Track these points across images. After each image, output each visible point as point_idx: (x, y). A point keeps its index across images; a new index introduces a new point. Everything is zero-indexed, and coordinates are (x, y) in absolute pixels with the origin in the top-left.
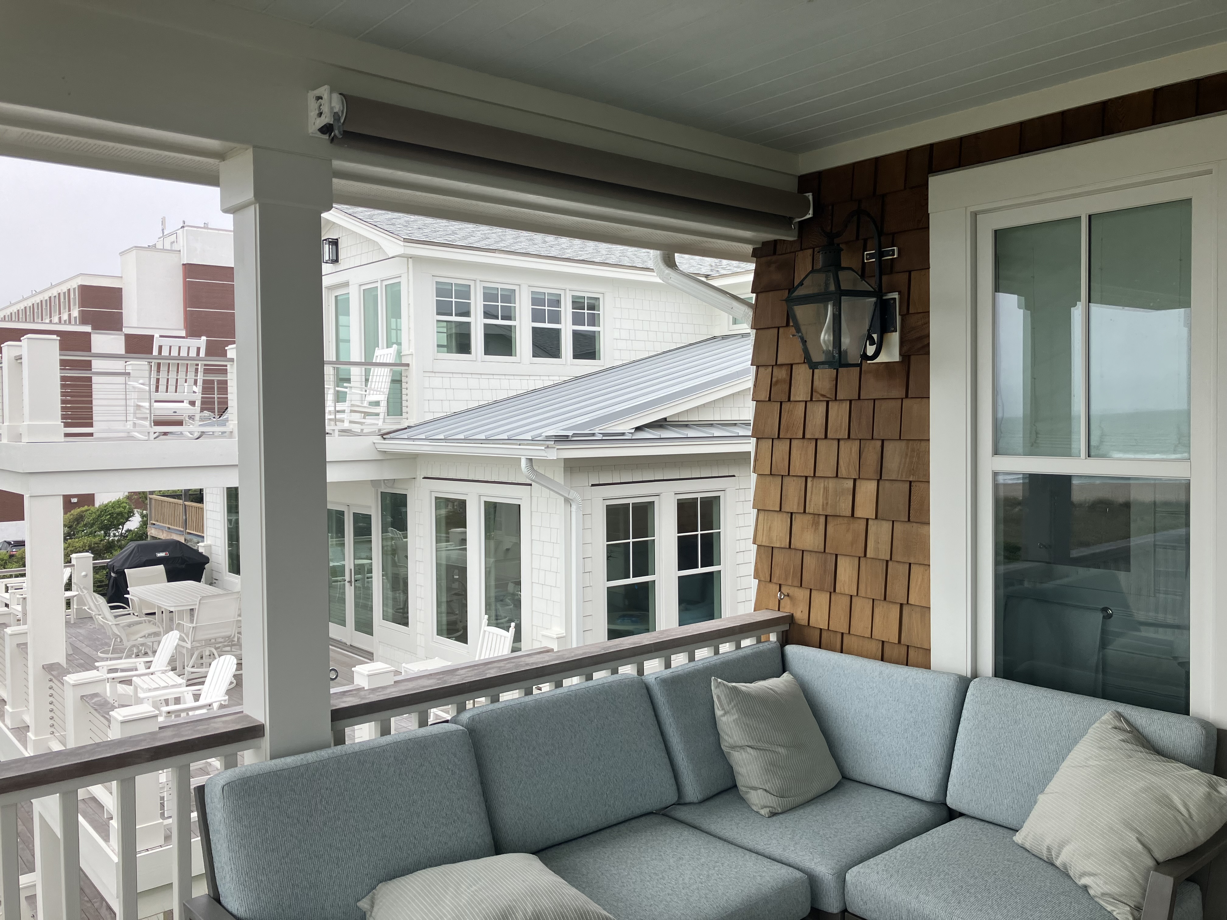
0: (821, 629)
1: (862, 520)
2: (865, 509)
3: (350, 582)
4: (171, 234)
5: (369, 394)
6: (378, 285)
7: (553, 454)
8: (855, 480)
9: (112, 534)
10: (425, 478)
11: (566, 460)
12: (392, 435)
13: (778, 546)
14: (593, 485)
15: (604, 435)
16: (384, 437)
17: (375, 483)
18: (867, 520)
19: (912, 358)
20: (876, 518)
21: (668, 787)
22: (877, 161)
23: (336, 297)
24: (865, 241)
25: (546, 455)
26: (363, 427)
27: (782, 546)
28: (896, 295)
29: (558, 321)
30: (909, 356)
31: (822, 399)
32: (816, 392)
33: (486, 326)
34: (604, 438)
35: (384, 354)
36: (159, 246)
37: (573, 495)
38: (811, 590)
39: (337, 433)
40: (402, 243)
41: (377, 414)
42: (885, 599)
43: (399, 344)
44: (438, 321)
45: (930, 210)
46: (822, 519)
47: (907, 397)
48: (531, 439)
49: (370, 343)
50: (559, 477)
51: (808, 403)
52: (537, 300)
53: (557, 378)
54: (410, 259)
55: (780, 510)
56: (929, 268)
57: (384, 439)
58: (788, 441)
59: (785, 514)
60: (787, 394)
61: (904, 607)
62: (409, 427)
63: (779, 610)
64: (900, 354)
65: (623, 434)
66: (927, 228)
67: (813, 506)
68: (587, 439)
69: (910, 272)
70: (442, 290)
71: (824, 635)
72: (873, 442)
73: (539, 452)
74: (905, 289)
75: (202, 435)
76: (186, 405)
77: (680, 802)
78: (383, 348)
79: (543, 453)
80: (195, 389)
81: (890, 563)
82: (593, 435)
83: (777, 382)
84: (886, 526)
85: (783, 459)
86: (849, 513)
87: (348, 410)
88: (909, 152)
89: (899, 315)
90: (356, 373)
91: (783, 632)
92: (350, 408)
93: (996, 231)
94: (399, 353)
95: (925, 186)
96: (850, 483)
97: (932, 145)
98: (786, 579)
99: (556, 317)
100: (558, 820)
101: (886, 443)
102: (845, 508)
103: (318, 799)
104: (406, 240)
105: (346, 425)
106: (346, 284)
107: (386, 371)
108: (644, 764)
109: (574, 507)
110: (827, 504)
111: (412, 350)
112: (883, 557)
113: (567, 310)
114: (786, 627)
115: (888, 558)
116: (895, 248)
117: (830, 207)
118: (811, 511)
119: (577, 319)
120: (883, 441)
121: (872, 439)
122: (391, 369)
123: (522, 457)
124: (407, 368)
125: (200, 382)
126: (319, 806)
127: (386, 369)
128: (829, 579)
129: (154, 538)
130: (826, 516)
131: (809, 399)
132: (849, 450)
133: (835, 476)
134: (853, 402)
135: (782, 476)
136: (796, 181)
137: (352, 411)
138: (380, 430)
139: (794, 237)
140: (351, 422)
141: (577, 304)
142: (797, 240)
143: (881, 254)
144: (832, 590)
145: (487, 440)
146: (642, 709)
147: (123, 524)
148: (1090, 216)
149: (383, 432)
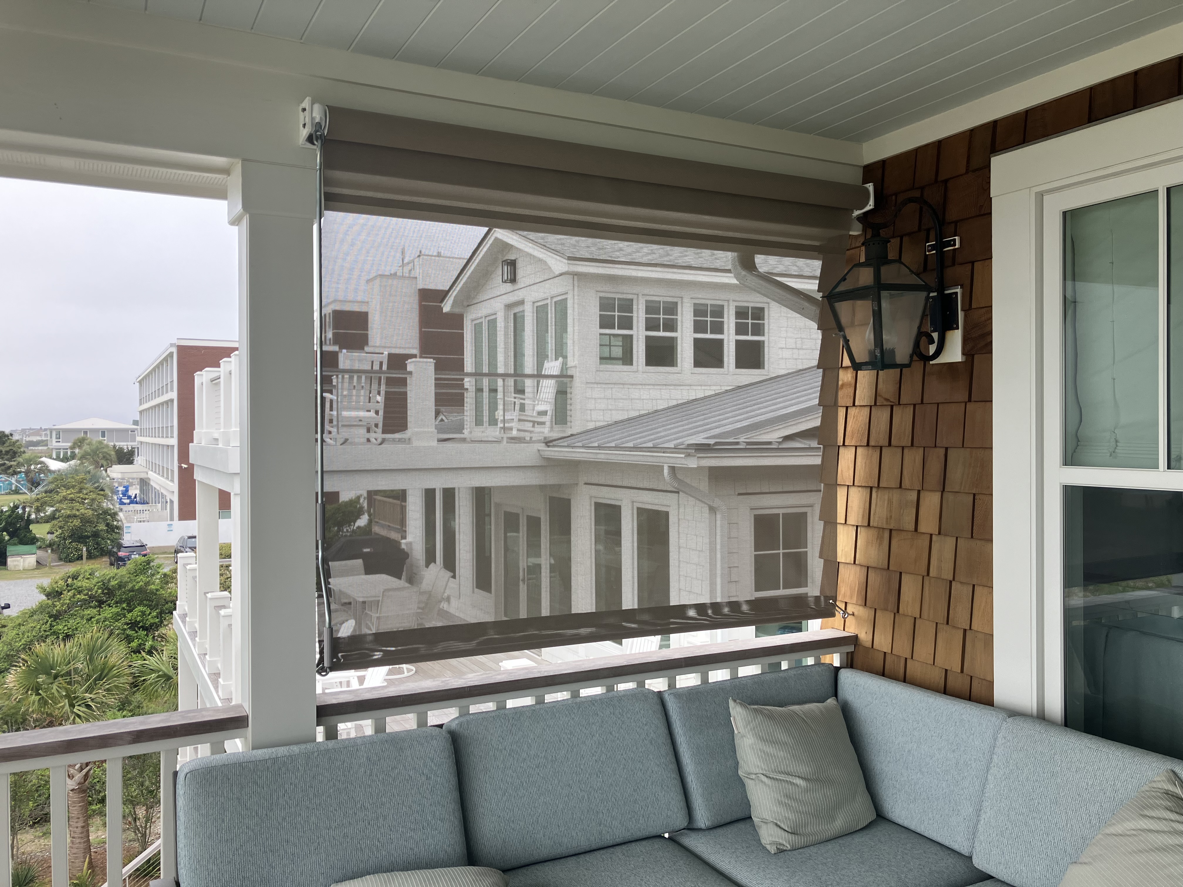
0: (885, 653)
1: (926, 535)
2: (929, 524)
3: (523, 580)
4: (408, 263)
5: (538, 404)
6: (549, 301)
7: (693, 463)
8: (919, 492)
9: (345, 530)
10: (586, 484)
11: (711, 469)
12: (554, 443)
13: (843, 561)
14: (739, 494)
15: (748, 443)
16: (548, 444)
17: (542, 488)
18: (931, 535)
19: (976, 356)
20: (939, 533)
21: (676, 810)
22: (939, 144)
23: (515, 314)
24: (928, 231)
25: (686, 463)
26: (532, 435)
27: (847, 562)
28: (958, 290)
29: (721, 332)
30: (973, 356)
31: (885, 403)
32: (880, 396)
33: (647, 338)
34: (748, 447)
35: (552, 367)
36: (399, 274)
37: (717, 503)
38: (875, 609)
39: (505, 440)
40: (566, 261)
41: (543, 423)
42: (948, 623)
43: (565, 357)
44: (601, 334)
45: (994, 192)
46: (887, 535)
47: (970, 400)
48: (673, 447)
49: (541, 357)
50: (704, 485)
51: (873, 409)
52: (699, 311)
53: (719, 387)
54: (575, 277)
55: (846, 523)
56: (991, 258)
57: (549, 446)
58: (854, 449)
59: (851, 527)
60: (852, 398)
61: (968, 633)
62: (572, 435)
63: (844, 630)
64: (963, 354)
65: (770, 443)
66: (990, 214)
67: (877, 519)
68: (733, 449)
69: (973, 263)
70: (606, 304)
71: (888, 658)
72: (937, 450)
73: (680, 460)
74: (967, 282)
75: (383, 441)
76: (372, 414)
77: (691, 828)
78: (552, 361)
79: (683, 461)
80: (379, 398)
81: (954, 583)
82: (737, 443)
83: (843, 385)
84: (950, 542)
85: (849, 467)
86: (912, 527)
87: (516, 419)
88: (972, 132)
89: (962, 310)
90: (529, 383)
91: (848, 653)
92: (518, 417)
93: (1065, 213)
94: (564, 364)
95: (987, 167)
96: (914, 495)
97: (995, 123)
98: (851, 597)
99: (718, 328)
100: (544, 836)
101: (950, 451)
102: (908, 522)
103: (281, 794)
104: (570, 258)
105: (515, 433)
106: (522, 302)
107: (551, 382)
108: (650, 783)
109: (719, 516)
110: (891, 517)
111: (576, 362)
112: (945, 577)
113: (730, 322)
114: (851, 649)
115: (951, 579)
116: (956, 238)
117: (894, 197)
118: (875, 525)
119: (740, 329)
120: (947, 449)
121: (935, 446)
122: (556, 381)
123: (665, 465)
124: (571, 379)
125: (383, 393)
126: (281, 801)
127: (553, 381)
128: (893, 599)
129: (376, 534)
130: (891, 530)
131: (873, 404)
132: (913, 458)
133: (899, 486)
134: (917, 406)
135: (848, 486)
136: (861, 171)
137: (520, 420)
138: (545, 438)
139: (858, 231)
140: (518, 430)
141: (741, 313)
142: (862, 234)
143: (940, 245)
144: (896, 611)
145: (635, 448)
146: (653, 726)
147: (355, 522)
148: (1169, 190)
149: (548, 440)
